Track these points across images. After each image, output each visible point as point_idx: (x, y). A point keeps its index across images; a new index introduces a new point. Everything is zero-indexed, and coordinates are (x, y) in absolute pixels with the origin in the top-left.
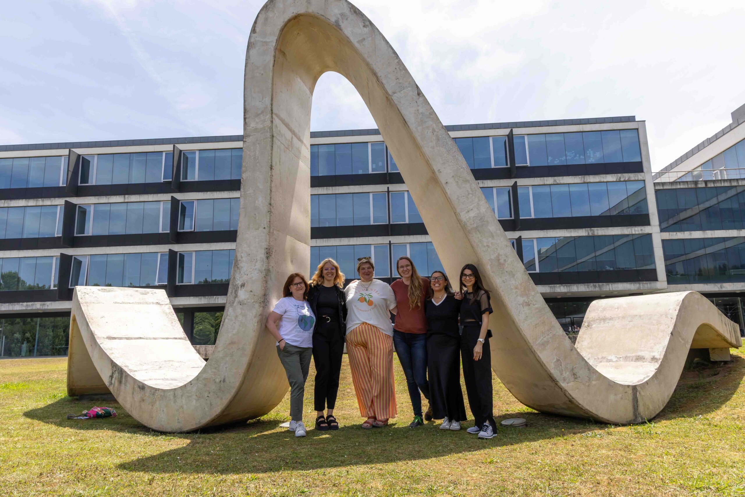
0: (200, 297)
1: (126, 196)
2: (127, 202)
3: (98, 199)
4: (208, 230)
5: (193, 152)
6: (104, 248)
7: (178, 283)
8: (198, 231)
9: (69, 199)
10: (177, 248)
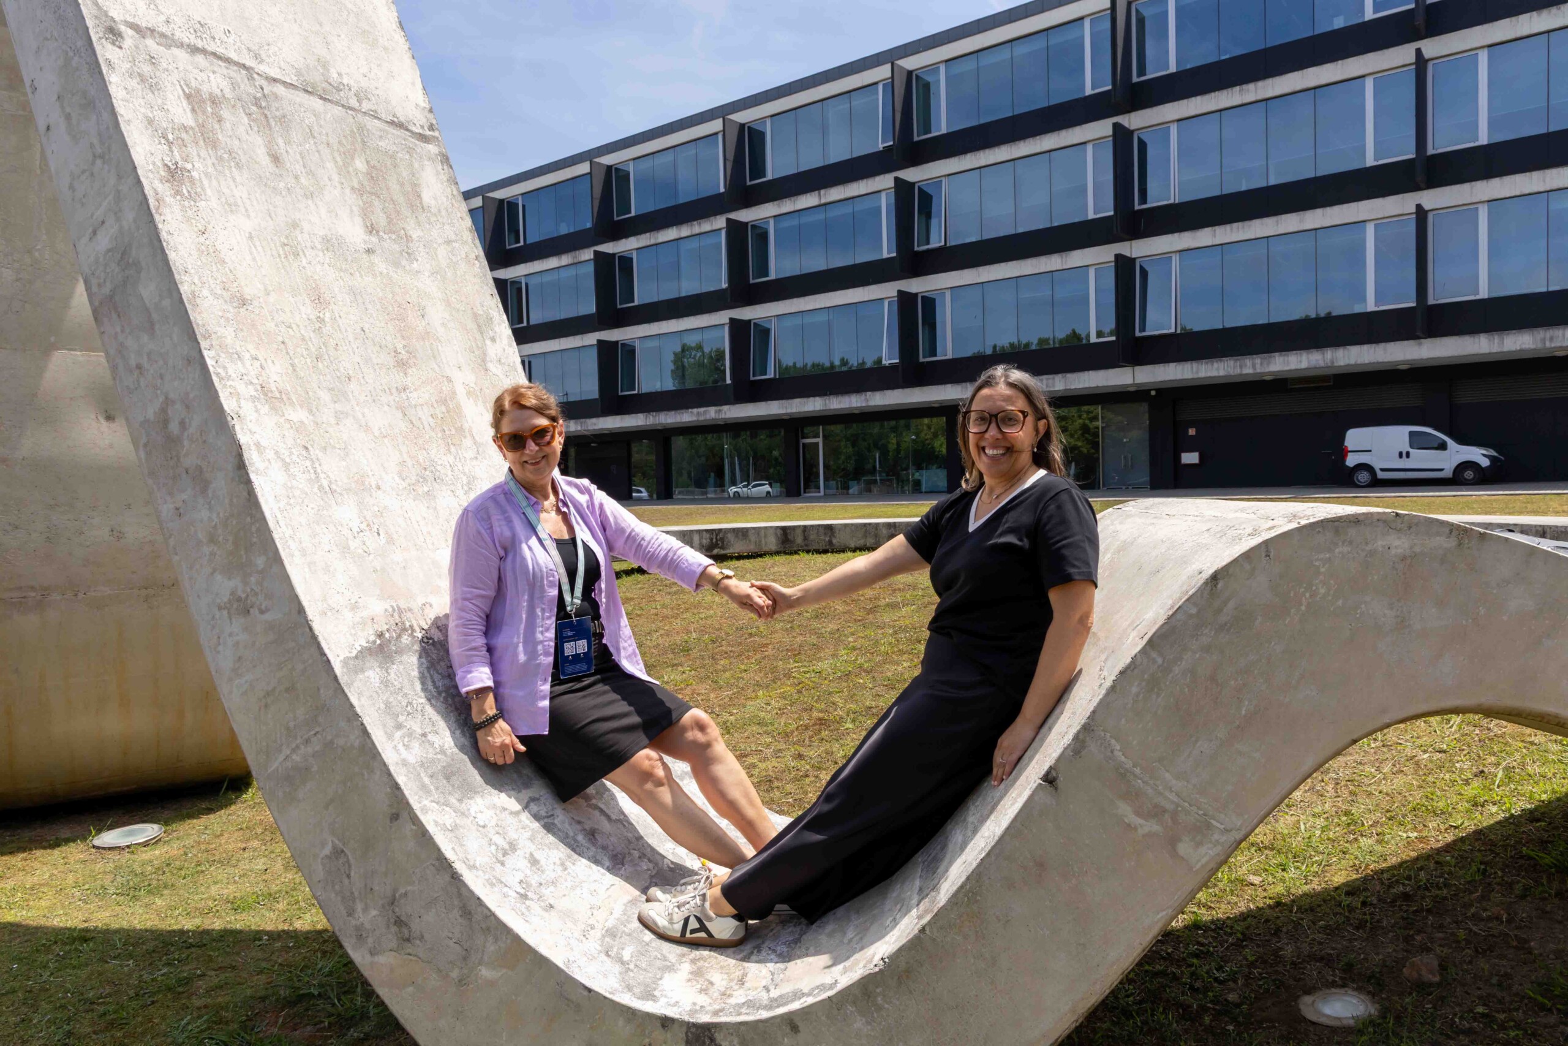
0: (964, 384)
1: (822, 192)
2: (825, 204)
3: (779, 206)
4: (973, 239)
5: (933, 68)
6: (795, 301)
7: (924, 357)
8: (953, 243)
9: (733, 216)
10: (917, 286)
